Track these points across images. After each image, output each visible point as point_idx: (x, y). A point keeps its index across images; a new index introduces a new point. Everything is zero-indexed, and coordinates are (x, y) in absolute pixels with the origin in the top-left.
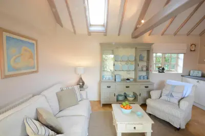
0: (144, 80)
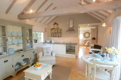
0: (29, 49)
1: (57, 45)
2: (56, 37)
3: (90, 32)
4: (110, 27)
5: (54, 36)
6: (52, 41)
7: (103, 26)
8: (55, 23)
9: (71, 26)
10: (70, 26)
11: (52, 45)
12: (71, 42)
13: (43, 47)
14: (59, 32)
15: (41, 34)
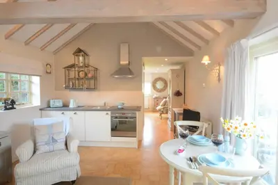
1: (83, 112)
2: (81, 89)
3: (169, 77)
4: (220, 65)
5: (74, 88)
6: (69, 103)
7: (203, 62)
8: (79, 51)
9: (124, 62)
10: (121, 63)
11: (69, 114)
12: (123, 104)
13: (35, 124)
14: (90, 75)
15: (30, 82)
